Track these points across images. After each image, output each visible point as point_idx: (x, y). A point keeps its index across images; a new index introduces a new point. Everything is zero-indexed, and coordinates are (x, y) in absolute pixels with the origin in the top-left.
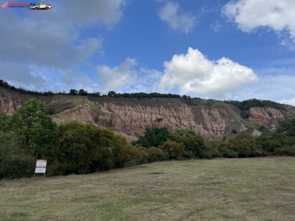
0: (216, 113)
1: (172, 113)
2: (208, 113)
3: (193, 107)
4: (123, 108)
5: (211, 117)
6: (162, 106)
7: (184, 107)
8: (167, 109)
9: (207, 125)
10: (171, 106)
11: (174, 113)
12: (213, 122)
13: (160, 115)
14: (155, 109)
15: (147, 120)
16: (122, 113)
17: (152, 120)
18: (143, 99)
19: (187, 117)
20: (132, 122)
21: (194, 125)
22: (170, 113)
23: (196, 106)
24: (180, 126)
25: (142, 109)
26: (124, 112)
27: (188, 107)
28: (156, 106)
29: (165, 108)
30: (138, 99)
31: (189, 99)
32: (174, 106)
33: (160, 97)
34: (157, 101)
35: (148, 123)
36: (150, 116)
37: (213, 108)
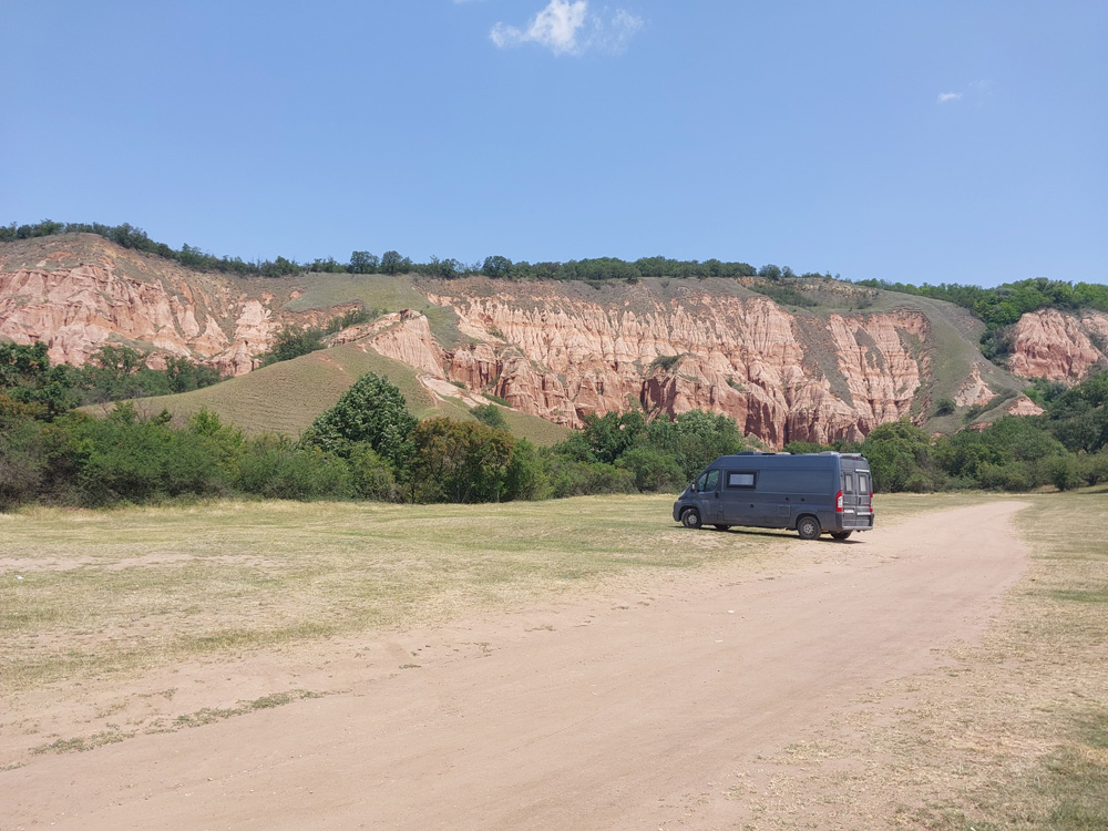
0: (886, 335)
2: (857, 334)
3: (801, 311)
5: (865, 350)
6: (680, 309)
7: (766, 311)
8: (700, 319)
9: (846, 379)
10: (714, 311)
11: (724, 337)
12: (873, 367)
13: (670, 343)
14: (652, 321)
15: (624, 362)
16: (535, 338)
17: (642, 364)
18: (610, 284)
19: (775, 349)
20: (569, 371)
21: (797, 381)
22: (708, 338)
23: (813, 309)
24: (744, 385)
25: (607, 323)
26: (539, 335)
27: (781, 311)
28: (660, 310)
29: (690, 316)
30: (591, 284)
31: (787, 279)
32: (727, 310)
33: (675, 277)
34: (660, 290)
35: (624, 374)
36: (636, 347)
37: (877, 314)
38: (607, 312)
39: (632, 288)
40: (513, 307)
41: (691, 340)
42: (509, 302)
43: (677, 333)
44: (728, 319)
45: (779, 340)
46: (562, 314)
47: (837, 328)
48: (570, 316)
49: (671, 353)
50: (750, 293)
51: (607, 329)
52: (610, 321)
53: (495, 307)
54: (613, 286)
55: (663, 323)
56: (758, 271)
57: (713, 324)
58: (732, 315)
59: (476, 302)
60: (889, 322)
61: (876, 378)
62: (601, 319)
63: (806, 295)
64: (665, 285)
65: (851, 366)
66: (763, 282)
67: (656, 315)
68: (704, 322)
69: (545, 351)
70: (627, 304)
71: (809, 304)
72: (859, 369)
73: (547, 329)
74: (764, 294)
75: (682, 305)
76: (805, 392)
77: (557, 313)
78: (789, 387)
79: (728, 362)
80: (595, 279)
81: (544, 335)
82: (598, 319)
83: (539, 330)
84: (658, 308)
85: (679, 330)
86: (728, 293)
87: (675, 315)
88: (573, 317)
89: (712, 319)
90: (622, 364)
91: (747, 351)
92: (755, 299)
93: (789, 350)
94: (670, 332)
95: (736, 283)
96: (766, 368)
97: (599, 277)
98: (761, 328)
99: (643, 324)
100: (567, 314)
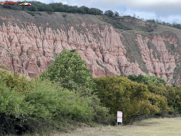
0: (160, 44)
1: (90, 42)
2: (148, 43)
3: (124, 32)
4: (5, 28)
5: (152, 50)
6: (72, 28)
7: (110, 31)
8: (81, 33)
9: (145, 63)
10: (87, 30)
11: (92, 42)
12: (156, 58)
13: (69, 43)
14: (60, 33)
15: (48, 52)
16: (4, 38)
17: (56, 53)
18: (39, 14)
19: (115, 48)
20: (22, 55)
21: (125, 63)
22: (85, 42)
23: (129, 31)
24: (104, 65)
25: (38, 32)
26: (6, 37)
27: (117, 31)
28: (63, 28)
29: (77, 32)
30: (30, 13)
31: (116, 17)
32: (93, 29)
33: (69, 13)
34: (63, 19)
35: (49, 57)
36: (53, 45)
37: (156, 35)
38: (38, 27)
39: (49, 17)
41: (78, 42)
43: (71, 39)
44: (94, 34)
45: (116, 44)
46: (17, 27)
47: (139, 40)
48: (21, 28)
50: (103, 23)
51: (39, 35)
52: (40, 32)
55: (65, 34)
56: (104, 13)
57: (87, 36)
58: (95, 32)
60: (160, 38)
61: (157, 63)
62: (35, 30)
63: (126, 25)
64: (64, 16)
65: (147, 57)
66: (107, 18)
67: (61, 30)
68: (83, 34)
69: (9, 45)
70: (47, 24)
71: (127, 29)
72: (150, 59)
73: (10, 34)
74: (108, 22)
75: (73, 26)
76: (129, 69)
77: (14, 26)
78: (121, 66)
79: (95, 54)
80: (31, 11)
81: (9, 37)
82: (34, 30)
83: (6, 34)
84: (62, 26)
85: (72, 37)
86: (93, 22)
87: (70, 31)
88: (22, 29)
89: (86, 33)
90: (47, 52)
91: (102, 49)
92: (105, 25)
93: (120, 49)
94: (68, 38)
95: (96, 17)
96: (111, 57)
97: (33, 10)
98: (108, 38)
99: (56, 34)
100: (19, 27)
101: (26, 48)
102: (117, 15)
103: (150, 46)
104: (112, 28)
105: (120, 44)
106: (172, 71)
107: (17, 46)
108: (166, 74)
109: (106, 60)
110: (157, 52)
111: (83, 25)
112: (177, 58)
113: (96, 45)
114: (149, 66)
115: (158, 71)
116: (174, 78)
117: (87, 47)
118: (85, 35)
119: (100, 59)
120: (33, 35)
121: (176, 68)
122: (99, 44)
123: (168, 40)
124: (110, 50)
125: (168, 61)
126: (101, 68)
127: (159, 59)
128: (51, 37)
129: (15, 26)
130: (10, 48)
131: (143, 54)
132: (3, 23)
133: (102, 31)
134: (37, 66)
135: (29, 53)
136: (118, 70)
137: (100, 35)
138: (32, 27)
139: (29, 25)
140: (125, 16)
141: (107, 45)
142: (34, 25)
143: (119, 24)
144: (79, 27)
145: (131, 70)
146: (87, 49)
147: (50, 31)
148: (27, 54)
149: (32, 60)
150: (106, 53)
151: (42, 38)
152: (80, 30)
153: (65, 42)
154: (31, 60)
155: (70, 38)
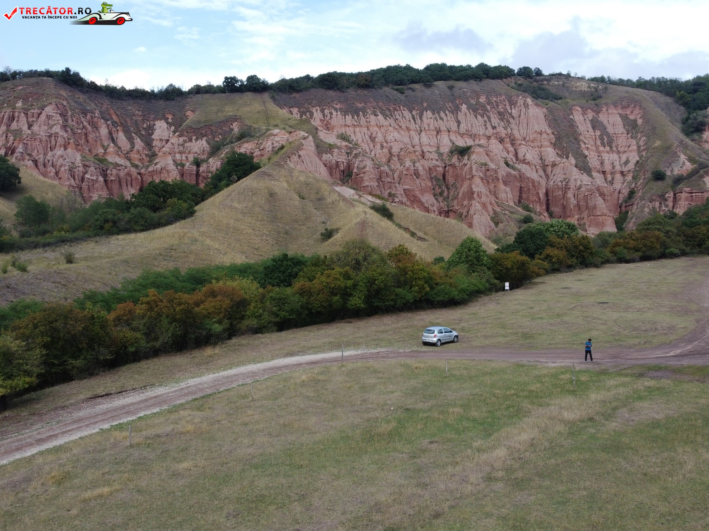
0: (613, 120)
1: (494, 128)
2: (592, 121)
3: (551, 104)
4: (363, 120)
5: (598, 133)
6: (464, 107)
7: (526, 106)
8: (480, 114)
9: (587, 156)
10: (488, 107)
11: (498, 128)
12: (604, 147)
13: (460, 134)
14: (445, 118)
15: (429, 152)
16: (364, 137)
17: (442, 152)
18: (411, 89)
19: (535, 135)
20: (392, 161)
21: (552, 160)
22: (486, 129)
23: (559, 101)
24: (516, 165)
25: (412, 121)
26: (366, 134)
27: (537, 105)
28: (449, 109)
29: (472, 113)
30: (397, 90)
31: (538, 78)
32: (498, 106)
33: (458, 81)
34: (448, 92)
35: (430, 161)
36: (435, 139)
37: (606, 104)
38: (411, 112)
39: (428, 91)
40: (345, 113)
41: (474, 131)
42: (341, 110)
44: (500, 113)
45: (537, 128)
46: (380, 117)
47: (578, 116)
48: (385, 117)
49: (461, 143)
50: (514, 92)
51: (412, 126)
52: (414, 120)
53: (331, 113)
54: (413, 90)
55: (453, 119)
56: (516, 71)
57: (489, 118)
58: (502, 110)
59: (317, 110)
60: (612, 110)
61: (606, 154)
62: (407, 118)
63: (553, 91)
64: (451, 88)
65: (589, 146)
66: (521, 80)
67: (447, 112)
68: (482, 116)
69: (372, 147)
70: (425, 105)
71: (556, 98)
72: (594, 148)
73: (371, 129)
74: (524, 91)
75: (465, 104)
76: (558, 170)
77: (376, 115)
78: (546, 164)
79: (502, 147)
80: (398, 85)
81: (369, 134)
82: (405, 118)
83: (365, 129)
84: (448, 106)
85: (464, 124)
86: (498, 92)
87: (461, 112)
88: (388, 118)
89: (488, 114)
90: (427, 153)
91: (514, 137)
92: (518, 96)
93: (544, 136)
94: (458, 126)
95: (503, 84)
96: (529, 151)
97: (401, 83)
98: (524, 119)
99: (439, 120)
100: (383, 115)
101: (395, 150)
102: (539, 73)
103: (596, 124)
104: (529, 100)
105: (544, 127)
106: (631, 166)
107: (382, 147)
108: (622, 173)
109: (520, 156)
110: (608, 135)
111: (482, 100)
112: (641, 143)
113: (503, 133)
114: (593, 161)
115: (608, 167)
116: (634, 178)
117: (489, 138)
118: (486, 118)
119: (511, 157)
120: (404, 127)
121: (638, 162)
122: (509, 130)
123: (628, 113)
124: (527, 139)
125: (626, 149)
126: (513, 172)
127: (611, 147)
128: (432, 127)
129: (378, 115)
130: (373, 153)
131: (583, 141)
132: (361, 113)
133: (513, 106)
134: (415, 177)
135: (401, 157)
136: (541, 172)
137: (511, 114)
138: (402, 114)
139: (397, 110)
140: (553, 75)
141: (521, 131)
142: (405, 108)
143: (543, 89)
144: (476, 104)
145: (562, 171)
146: (490, 141)
147: (430, 116)
148: (399, 159)
149: (408, 169)
150: (520, 144)
151: (418, 129)
152: (478, 109)
153: (455, 132)
154: (405, 168)
155: (462, 126)
